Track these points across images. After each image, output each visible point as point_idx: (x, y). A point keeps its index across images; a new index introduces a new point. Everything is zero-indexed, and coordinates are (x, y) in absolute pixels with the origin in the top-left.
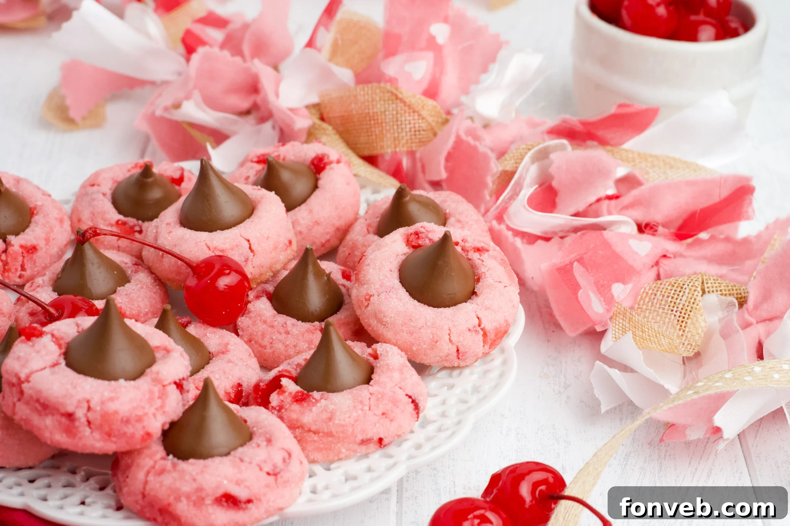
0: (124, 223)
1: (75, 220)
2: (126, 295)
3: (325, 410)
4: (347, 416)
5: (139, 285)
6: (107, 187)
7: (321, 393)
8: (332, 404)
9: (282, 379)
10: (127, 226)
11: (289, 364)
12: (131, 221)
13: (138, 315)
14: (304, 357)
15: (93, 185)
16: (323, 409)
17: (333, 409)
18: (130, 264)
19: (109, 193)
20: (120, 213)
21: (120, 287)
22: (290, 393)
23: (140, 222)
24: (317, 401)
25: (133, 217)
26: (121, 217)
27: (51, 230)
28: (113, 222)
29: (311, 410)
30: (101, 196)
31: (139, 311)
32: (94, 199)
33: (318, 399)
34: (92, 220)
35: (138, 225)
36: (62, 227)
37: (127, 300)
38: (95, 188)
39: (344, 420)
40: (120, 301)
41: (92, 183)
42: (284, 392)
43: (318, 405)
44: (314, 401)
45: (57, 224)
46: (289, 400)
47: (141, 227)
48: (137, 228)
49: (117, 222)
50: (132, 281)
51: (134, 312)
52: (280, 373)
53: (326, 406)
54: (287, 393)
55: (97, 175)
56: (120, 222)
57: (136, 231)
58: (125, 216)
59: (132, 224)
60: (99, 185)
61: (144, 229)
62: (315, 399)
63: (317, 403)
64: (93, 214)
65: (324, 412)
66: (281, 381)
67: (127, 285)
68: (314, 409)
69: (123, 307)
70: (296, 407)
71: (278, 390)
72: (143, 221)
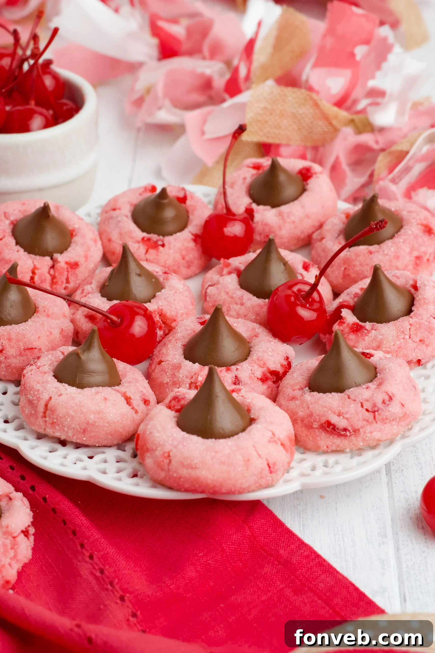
0: (149, 239)
1: (105, 240)
2: (165, 299)
3: (375, 339)
4: (392, 344)
5: (173, 291)
6: (126, 210)
7: (372, 324)
8: (380, 335)
9: (342, 310)
10: (151, 241)
11: (348, 294)
12: (154, 237)
13: (177, 316)
14: (360, 286)
15: (114, 210)
16: (373, 338)
17: (381, 339)
18: (160, 273)
19: (129, 214)
20: (143, 231)
21: (158, 292)
22: (348, 324)
23: (161, 237)
24: (369, 332)
25: (155, 233)
26: (145, 234)
27: (89, 249)
28: (140, 239)
29: (364, 339)
30: (125, 218)
31: (177, 312)
32: (119, 222)
33: (369, 330)
34: (121, 240)
35: (160, 240)
36: (96, 246)
37: (166, 303)
38: (117, 212)
39: (389, 348)
40: (161, 304)
41: (113, 208)
42: (344, 323)
43: (370, 335)
44: (366, 331)
45: (92, 243)
46: (347, 330)
47: (163, 241)
48: (160, 243)
49: (143, 239)
50: (166, 287)
51: (173, 313)
52: (341, 304)
53: (375, 336)
54: (345, 325)
55: (115, 200)
56: (145, 239)
57: (160, 245)
58: (148, 233)
59: (155, 240)
60: (119, 209)
61: (165, 242)
62: (367, 330)
63: (369, 333)
64: (121, 234)
65: (374, 341)
66: (341, 312)
67: (163, 291)
68: (366, 338)
69: (164, 309)
70: (352, 336)
71: (339, 321)
72: (164, 236)
